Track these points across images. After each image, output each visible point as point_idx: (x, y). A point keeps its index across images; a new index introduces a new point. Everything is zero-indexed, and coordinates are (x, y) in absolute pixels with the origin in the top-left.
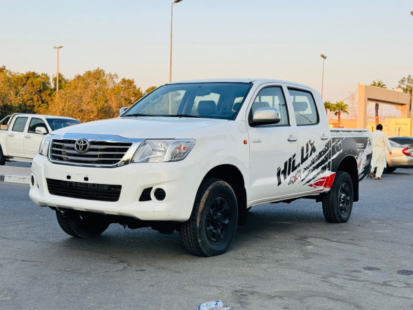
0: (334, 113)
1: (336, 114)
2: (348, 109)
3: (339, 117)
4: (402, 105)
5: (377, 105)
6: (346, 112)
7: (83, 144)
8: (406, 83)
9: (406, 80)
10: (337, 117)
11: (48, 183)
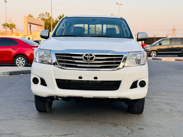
0: (10, 28)
1: (10, 29)
2: (16, 27)
3: (12, 31)
4: (41, 26)
5: (30, 26)
6: (15, 28)
7: (90, 57)
8: (42, 16)
9: (42, 15)
10: (11, 30)
11: (57, 82)
